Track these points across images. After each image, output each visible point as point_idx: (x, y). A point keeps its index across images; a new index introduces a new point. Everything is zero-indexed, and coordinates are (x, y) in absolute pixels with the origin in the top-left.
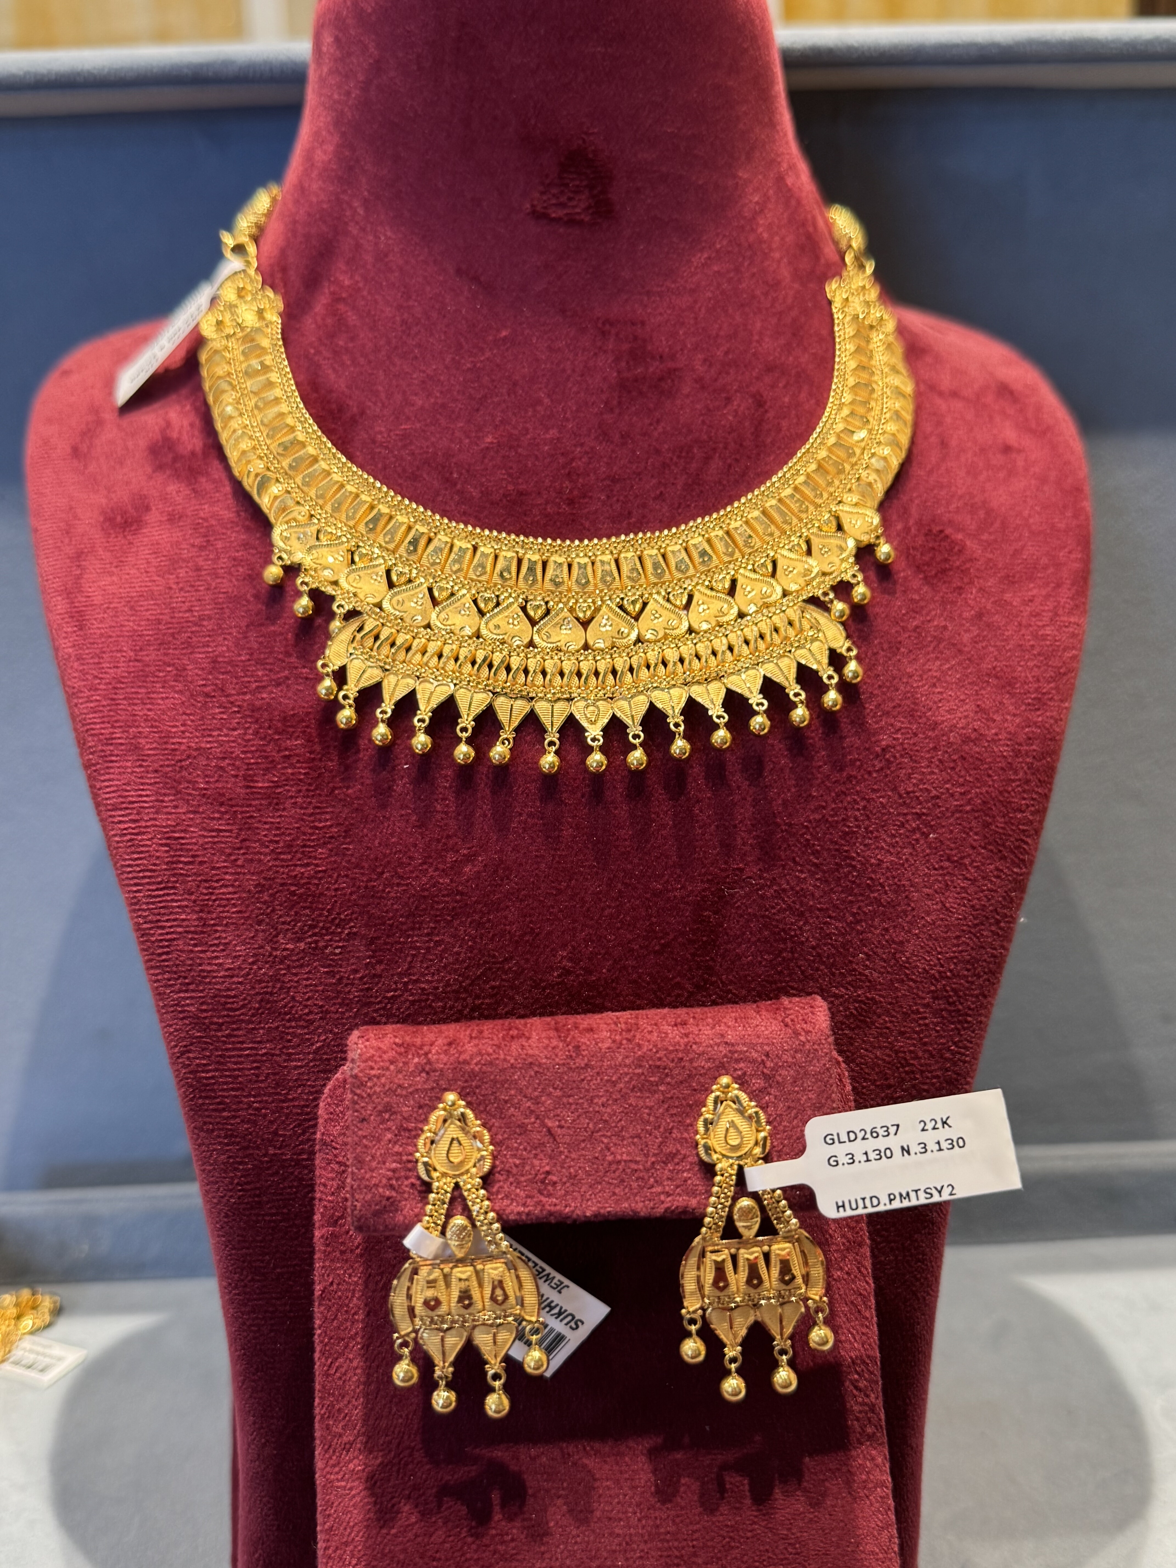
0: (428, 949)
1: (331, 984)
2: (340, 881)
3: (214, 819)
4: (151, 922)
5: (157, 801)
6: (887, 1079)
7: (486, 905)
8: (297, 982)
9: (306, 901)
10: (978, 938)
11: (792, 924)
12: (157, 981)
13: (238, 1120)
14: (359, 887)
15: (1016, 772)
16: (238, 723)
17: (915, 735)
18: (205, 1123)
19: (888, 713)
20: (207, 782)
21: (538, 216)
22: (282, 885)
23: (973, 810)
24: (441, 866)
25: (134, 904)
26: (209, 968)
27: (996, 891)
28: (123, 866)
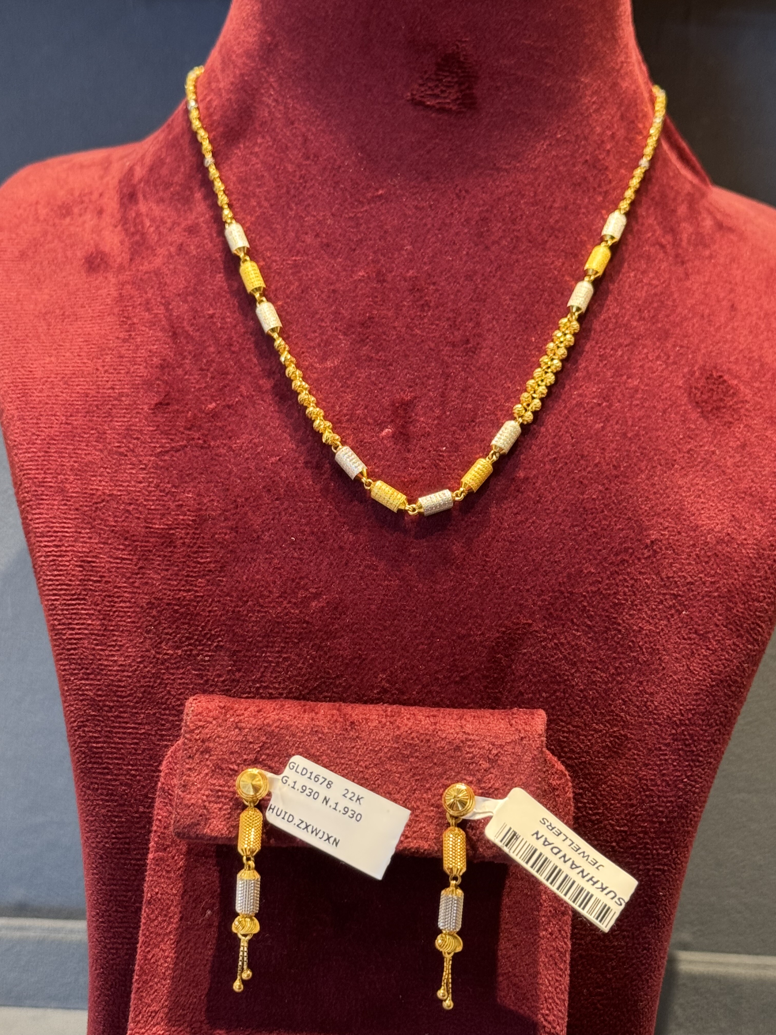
0: (278, 663)
1: (199, 684)
2: (214, 604)
3: (119, 549)
4: (64, 624)
5: (76, 532)
6: (630, 800)
7: (326, 633)
8: (174, 680)
9: (185, 618)
10: (713, 696)
11: (566, 670)
12: (65, 670)
13: (117, 783)
14: (228, 611)
15: (758, 571)
16: (143, 478)
17: (679, 533)
18: (92, 783)
19: (659, 514)
20: (116, 521)
21: (417, 103)
22: (168, 604)
23: (719, 596)
24: (294, 600)
25: (51, 610)
26: (106, 663)
27: (732, 661)
28: (44, 580)
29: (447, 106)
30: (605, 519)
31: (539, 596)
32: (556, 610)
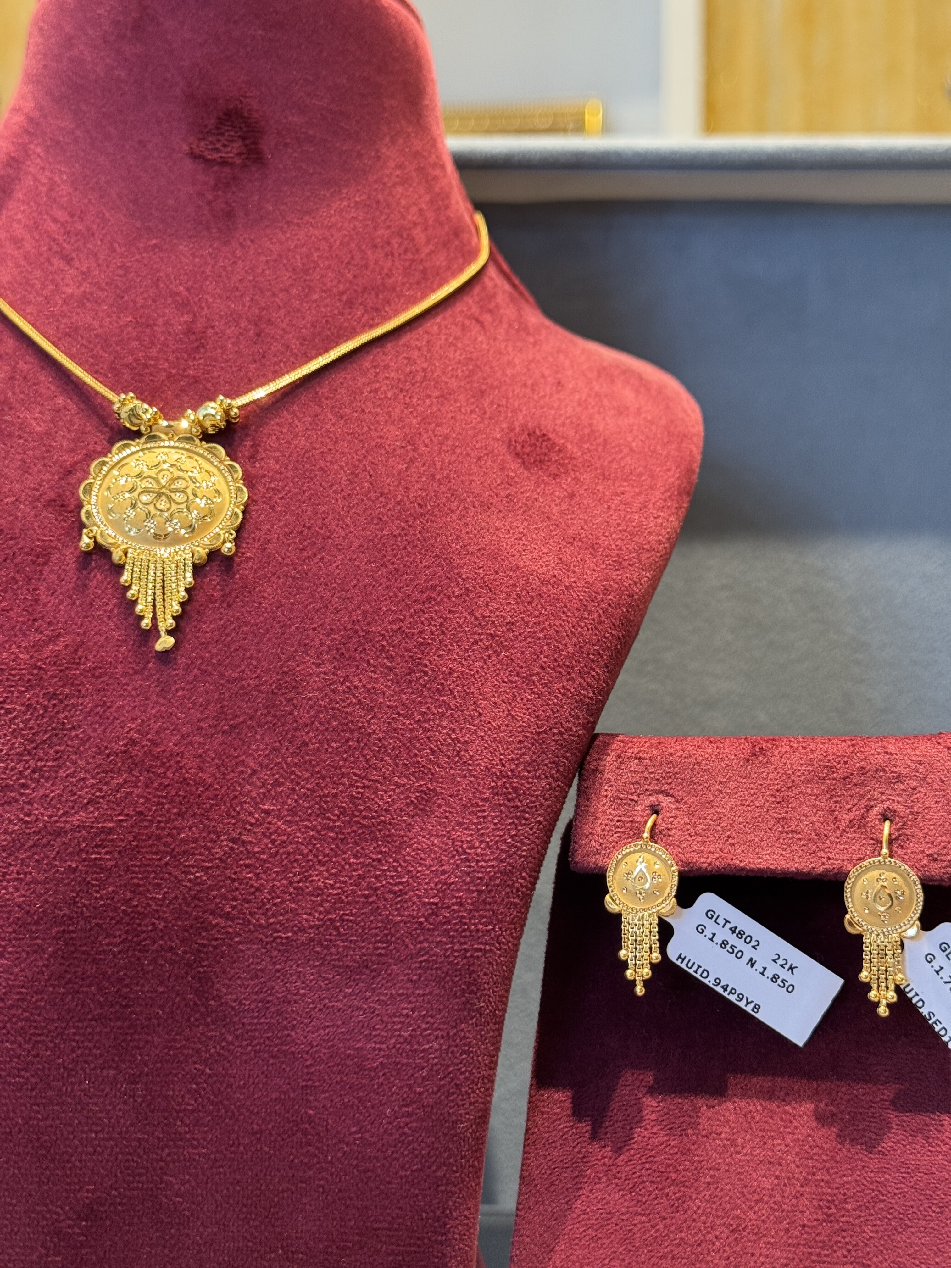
21: (195, 156)
29: (230, 160)
30: (408, 556)
31: (328, 635)
32: (348, 650)
